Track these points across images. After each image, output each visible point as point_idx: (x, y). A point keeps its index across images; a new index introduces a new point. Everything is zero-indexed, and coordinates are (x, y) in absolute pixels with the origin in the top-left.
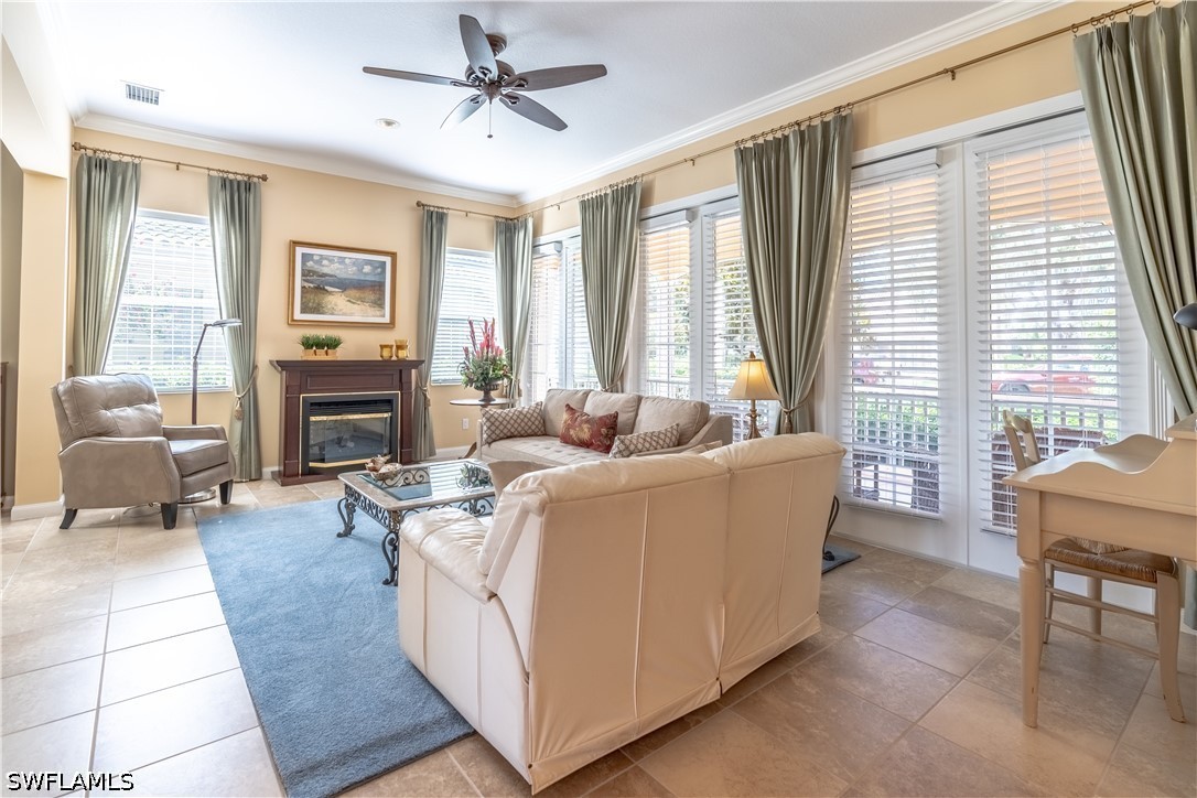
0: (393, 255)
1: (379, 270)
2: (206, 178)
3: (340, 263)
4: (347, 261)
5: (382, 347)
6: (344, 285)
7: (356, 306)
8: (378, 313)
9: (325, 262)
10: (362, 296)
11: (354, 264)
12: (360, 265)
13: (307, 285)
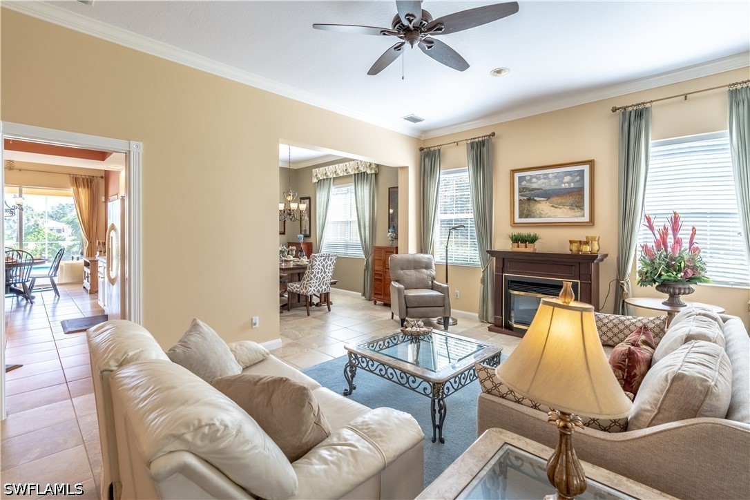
0: (591, 163)
1: (578, 178)
2: (466, 145)
3: (544, 179)
4: (550, 176)
5: (571, 242)
6: (548, 195)
7: (558, 210)
8: (578, 214)
9: (534, 180)
10: (563, 201)
11: (556, 177)
12: (559, 177)
13: (522, 198)
